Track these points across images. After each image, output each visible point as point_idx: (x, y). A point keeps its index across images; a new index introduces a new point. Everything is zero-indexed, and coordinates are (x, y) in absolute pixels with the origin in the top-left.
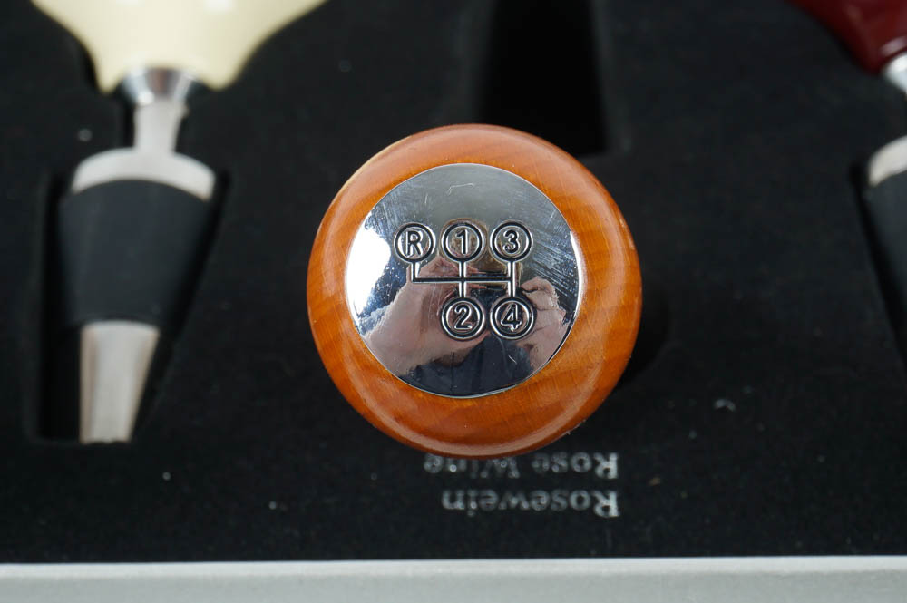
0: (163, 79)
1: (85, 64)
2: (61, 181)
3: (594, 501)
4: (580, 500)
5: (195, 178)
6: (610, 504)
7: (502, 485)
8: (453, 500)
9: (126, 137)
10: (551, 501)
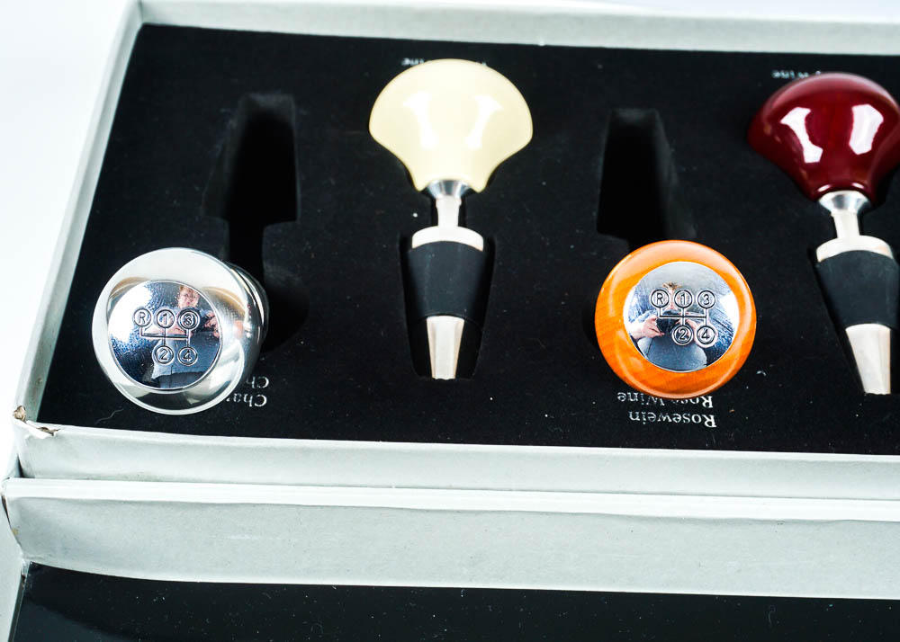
0: (448, 186)
1: (407, 178)
2: (407, 241)
3: (704, 420)
4: (697, 419)
5: (475, 240)
6: (711, 421)
7: (657, 409)
8: (634, 417)
9: (434, 221)
10: (682, 419)
